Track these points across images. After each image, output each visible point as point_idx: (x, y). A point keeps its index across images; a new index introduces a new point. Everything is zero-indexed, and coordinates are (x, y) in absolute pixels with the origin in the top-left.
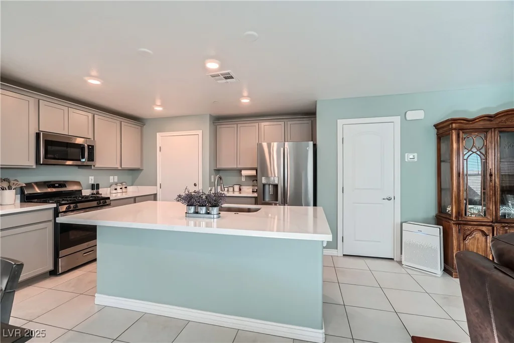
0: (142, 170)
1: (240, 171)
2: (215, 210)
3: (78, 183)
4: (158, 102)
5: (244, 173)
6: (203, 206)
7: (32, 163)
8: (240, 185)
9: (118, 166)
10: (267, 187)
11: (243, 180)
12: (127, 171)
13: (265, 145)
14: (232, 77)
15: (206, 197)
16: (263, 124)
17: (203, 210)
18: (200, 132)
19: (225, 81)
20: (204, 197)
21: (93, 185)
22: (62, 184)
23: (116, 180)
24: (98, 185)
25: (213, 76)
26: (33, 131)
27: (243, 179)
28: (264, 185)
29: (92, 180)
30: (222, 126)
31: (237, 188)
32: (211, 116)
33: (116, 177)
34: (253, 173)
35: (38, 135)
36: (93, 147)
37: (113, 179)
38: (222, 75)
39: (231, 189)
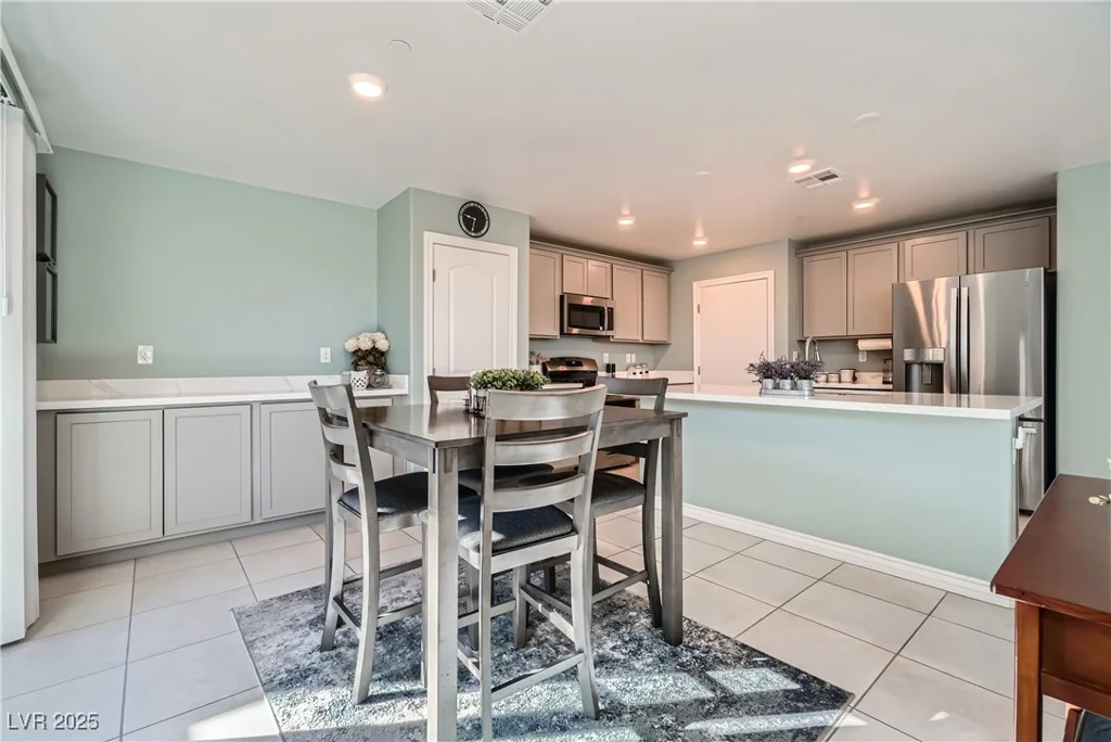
0: (669, 344)
1: (854, 341)
2: (805, 384)
3: (592, 362)
4: (699, 233)
5: (863, 345)
6: (786, 378)
7: (557, 333)
8: (855, 371)
9: (639, 338)
10: (915, 369)
11: (861, 360)
12: (647, 347)
13: (914, 288)
14: (834, 176)
15: (792, 367)
16: (908, 244)
17: (787, 383)
18: (770, 274)
19: (821, 183)
20: (788, 366)
21: (608, 365)
22: (579, 362)
23: (634, 361)
24: (614, 365)
25: (798, 182)
26: (558, 294)
27: (862, 358)
28: (908, 365)
29: (606, 359)
30: (815, 258)
31: (847, 375)
32: (790, 241)
33: (634, 356)
34: (886, 344)
35: (562, 297)
36: (612, 309)
37: (631, 358)
38: (815, 176)
39: (834, 378)
